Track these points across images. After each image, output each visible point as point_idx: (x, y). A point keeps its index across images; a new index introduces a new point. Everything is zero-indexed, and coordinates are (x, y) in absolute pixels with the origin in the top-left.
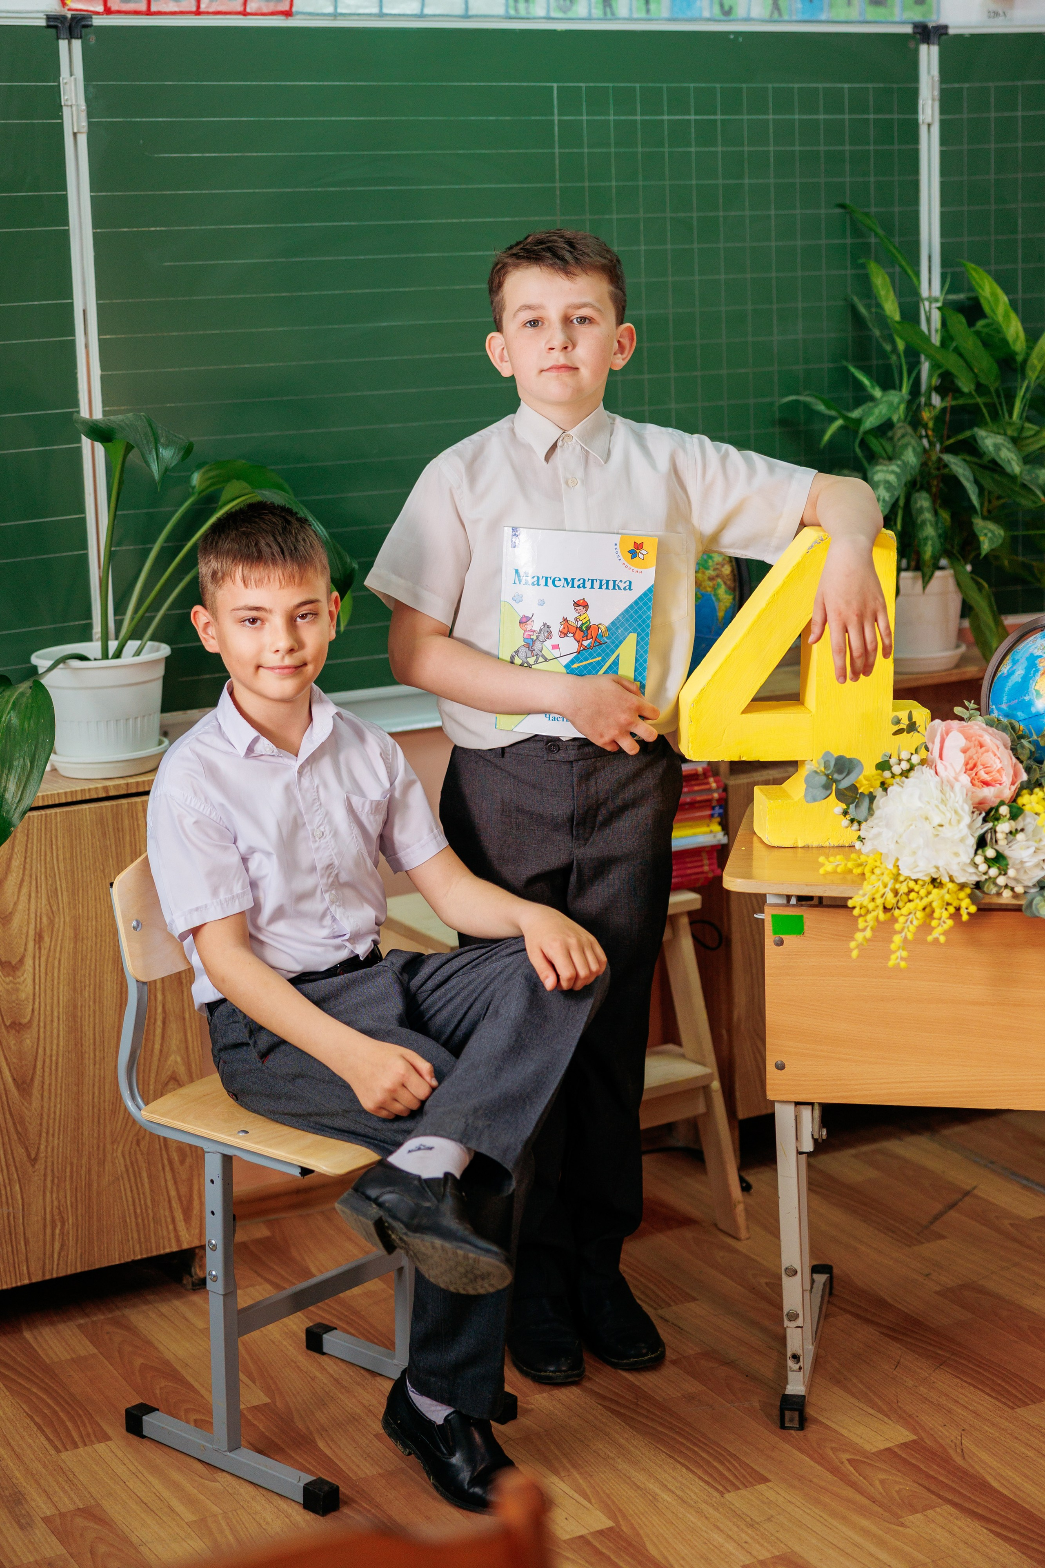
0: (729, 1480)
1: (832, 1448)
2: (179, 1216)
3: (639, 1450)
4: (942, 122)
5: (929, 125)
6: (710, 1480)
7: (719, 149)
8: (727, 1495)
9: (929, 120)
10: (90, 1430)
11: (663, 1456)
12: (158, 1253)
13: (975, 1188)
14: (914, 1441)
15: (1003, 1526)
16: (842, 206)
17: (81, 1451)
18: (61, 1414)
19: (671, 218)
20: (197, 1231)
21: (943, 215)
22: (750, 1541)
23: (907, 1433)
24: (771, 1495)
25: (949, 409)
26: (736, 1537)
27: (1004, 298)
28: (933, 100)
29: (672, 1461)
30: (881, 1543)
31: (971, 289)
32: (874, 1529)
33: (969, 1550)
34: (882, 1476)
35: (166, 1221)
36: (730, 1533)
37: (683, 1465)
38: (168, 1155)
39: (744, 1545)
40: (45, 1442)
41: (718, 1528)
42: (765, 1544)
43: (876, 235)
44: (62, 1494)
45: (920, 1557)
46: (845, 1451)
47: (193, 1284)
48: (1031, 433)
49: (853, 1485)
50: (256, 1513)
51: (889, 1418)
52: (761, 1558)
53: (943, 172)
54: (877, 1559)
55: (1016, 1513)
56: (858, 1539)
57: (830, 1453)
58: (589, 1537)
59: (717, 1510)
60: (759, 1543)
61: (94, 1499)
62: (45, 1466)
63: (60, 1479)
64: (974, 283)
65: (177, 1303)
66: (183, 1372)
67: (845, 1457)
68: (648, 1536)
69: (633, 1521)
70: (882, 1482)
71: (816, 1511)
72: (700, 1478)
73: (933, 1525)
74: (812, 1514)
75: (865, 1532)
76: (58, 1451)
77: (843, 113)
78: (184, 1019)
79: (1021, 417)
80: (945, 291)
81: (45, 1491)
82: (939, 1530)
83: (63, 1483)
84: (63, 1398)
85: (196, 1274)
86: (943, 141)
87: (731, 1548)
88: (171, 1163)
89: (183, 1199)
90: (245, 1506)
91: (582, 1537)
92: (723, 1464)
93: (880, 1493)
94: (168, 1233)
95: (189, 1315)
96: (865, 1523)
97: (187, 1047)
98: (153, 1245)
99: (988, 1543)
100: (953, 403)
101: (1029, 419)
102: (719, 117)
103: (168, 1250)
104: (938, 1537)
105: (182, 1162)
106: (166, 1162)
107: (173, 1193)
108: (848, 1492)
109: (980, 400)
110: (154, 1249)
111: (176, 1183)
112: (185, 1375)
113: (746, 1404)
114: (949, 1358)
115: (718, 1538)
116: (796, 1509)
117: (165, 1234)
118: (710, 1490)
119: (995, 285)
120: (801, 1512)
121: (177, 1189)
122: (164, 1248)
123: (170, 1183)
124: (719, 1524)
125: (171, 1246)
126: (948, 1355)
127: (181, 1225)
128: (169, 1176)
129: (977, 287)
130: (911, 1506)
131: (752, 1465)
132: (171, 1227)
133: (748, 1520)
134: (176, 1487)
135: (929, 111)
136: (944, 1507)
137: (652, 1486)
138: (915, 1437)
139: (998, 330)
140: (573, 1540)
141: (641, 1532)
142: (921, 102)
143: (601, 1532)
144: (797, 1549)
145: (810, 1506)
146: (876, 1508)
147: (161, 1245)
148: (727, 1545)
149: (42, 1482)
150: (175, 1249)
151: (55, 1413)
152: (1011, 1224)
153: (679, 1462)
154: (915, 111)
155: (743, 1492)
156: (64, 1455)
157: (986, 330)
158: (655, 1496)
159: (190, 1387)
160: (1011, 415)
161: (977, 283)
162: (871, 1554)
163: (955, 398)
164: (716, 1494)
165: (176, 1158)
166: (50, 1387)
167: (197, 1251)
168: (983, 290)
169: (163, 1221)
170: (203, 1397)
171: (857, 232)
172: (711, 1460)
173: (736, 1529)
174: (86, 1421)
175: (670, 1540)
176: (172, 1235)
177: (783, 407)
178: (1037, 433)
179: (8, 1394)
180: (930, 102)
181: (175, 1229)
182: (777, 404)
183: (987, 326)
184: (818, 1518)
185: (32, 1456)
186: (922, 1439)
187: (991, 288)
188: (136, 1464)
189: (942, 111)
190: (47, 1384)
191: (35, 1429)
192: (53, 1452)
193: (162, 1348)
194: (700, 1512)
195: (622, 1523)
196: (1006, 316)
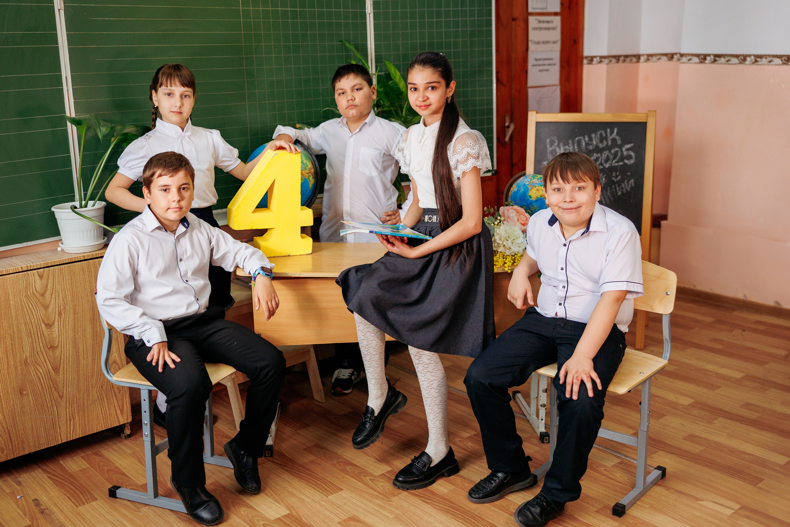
0: (329, 491)
1: (363, 476)
2: (119, 412)
3: (296, 483)
4: (374, 13)
5: (370, 14)
6: (322, 492)
7: (299, 21)
8: (329, 497)
9: (369, 12)
10: (89, 497)
11: (305, 485)
12: (111, 427)
13: (400, 378)
14: (391, 470)
15: (425, 498)
16: (341, 41)
17: (86, 506)
18: (77, 492)
19: (283, 45)
20: (126, 417)
21: (375, 45)
22: (338, 513)
23: (388, 467)
24: (344, 495)
25: (381, 112)
26: (334, 512)
27: (398, 74)
28: (371, 5)
29: (308, 486)
30: (385, 509)
31: (388, 71)
32: (381, 504)
33: (415, 508)
34: (382, 484)
35: (114, 415)
36: (331, 511)
37: (312, 487)
38: (114, 391)
39: (337, 515)
40: (72, 504)
41: (327, 509)
42: (344, 514)
43: (354, 52)
44: (80, 524)
45: (398, 512)
46: (368, 476)
47: (125, 437)
48: (409, 120)
49: (372, 488)
50: (157, 523)
51: (381, 462)
52: (344, 519)
53: (375, 30)
54: (384, 514)
55: (428, 492)
56: (377, 508)
57: (363, 477)
58: (281, 518)
59: (326, 502)
60: (342, 513)
61: (93, 524)
62: (72, 513)
63: (79, 518)
64: (388, 68)
65: (119, 444)
66: (124, 471)
67: (368, 478)
68: (302, 515)
69: (297, 510)
70: (382, 486)
71: (361, 499)
72: (319, 491)
73: (401, 500)
74: (359, 501)
75: (379, 505)
76: (77, 507)
77: (340, 8)
78: (118, 340)
79: (406, 114)
80: (377, 72)
81: (73, 523)
82: (404, 502)
83: (80, 519)
84: (78, 486)
85: (126, 433)
86: (375, 19)
87: (333, 517)
88: (115, 393)
89: (120, 406)
90: (152, 520)
91: (279, 518)
92: (325, 485)
93: (382, 490)
94: (115, 419)
95: (124, 448)
96: (378, 502)
97: (119, 351)
98: (109, 424)
99: (421, 505)
100: (382, 110)
101: (408, 115)
102: (298, 9)
103: (115, 426)
104: (403, 504)
105: (119, 392)
106: (113, 393)
107: (116, 404)
108: (371, 491)
109: (392, 109)
110: (110, 425)
111: (117, 400)
112: (125, 472)
113: (332, 462)
114: (399, 439)
115: (328, 513)
116: (354, 499)
117: (114, 419)
118: (323, 495)
119: (395, 69)
120: (356, 500)
121: (118, 403)
122: (113, 425)
123: (115, 401)
124: (327, 508)
125: (116, 424)
126: (399, 438)
127: (120, 416)
128: (114, 398)
129: (389, 70)
130: (393, 494)
131: (336, 484)
132: (116, 417)
133: (337, 505)
134: (125, 516)
135: (369, 9)
136: (404, 493)
137: (302, 496)
138: (391, 469)
139: (397, 84)
140: (276, 520)
141: (300, 514)
142: (366, 5)
143: (285, 516)
144: (356, 514)
145: (358, 498)
146: (381, 496)
147: (112, 424)
148: (331, 515)
149: (72, 520)
150: (118, 425)
151: (75, 492)
152: (414, 390)
153: (311, 486)
154: (365, 9)
155: (334, 495)
156: (80, 508)
157: (392, 85)
158: (303, 500)
159: (127, 476)
160: (402, 114)
161: (390, 68)
162: (381, 513)
163: (383, 108)
164: (325, 497)
165: (117, 391)
166: (72, 482)
167: (126, 424)
168: (391, 70)
169: (113, 415)
170: (132, 480)
171: (347, 50)
172: (322, 484)
173: (333, 509)
174: (88, 494)
175: (311, 516)
176: (116, 420)
177: (324, 112)
178: (412, 120)
179: (55, 486)
180: (370, 6)
181: (117, 417)
182: (322, 111)
183: (392, 83)
184: (362, 502)
185: (67, 510)
186: (394, 469)
187: (394, 69)
188: (108, 508)
189: (374, 9)
190: (71, 481)
191: (67, 499)
192: (75, 507)
193: (115, 462)
194: (320, 504)
195: (293, 511)
196: (400, 80)
